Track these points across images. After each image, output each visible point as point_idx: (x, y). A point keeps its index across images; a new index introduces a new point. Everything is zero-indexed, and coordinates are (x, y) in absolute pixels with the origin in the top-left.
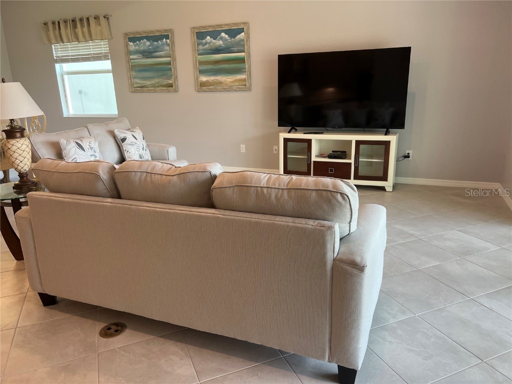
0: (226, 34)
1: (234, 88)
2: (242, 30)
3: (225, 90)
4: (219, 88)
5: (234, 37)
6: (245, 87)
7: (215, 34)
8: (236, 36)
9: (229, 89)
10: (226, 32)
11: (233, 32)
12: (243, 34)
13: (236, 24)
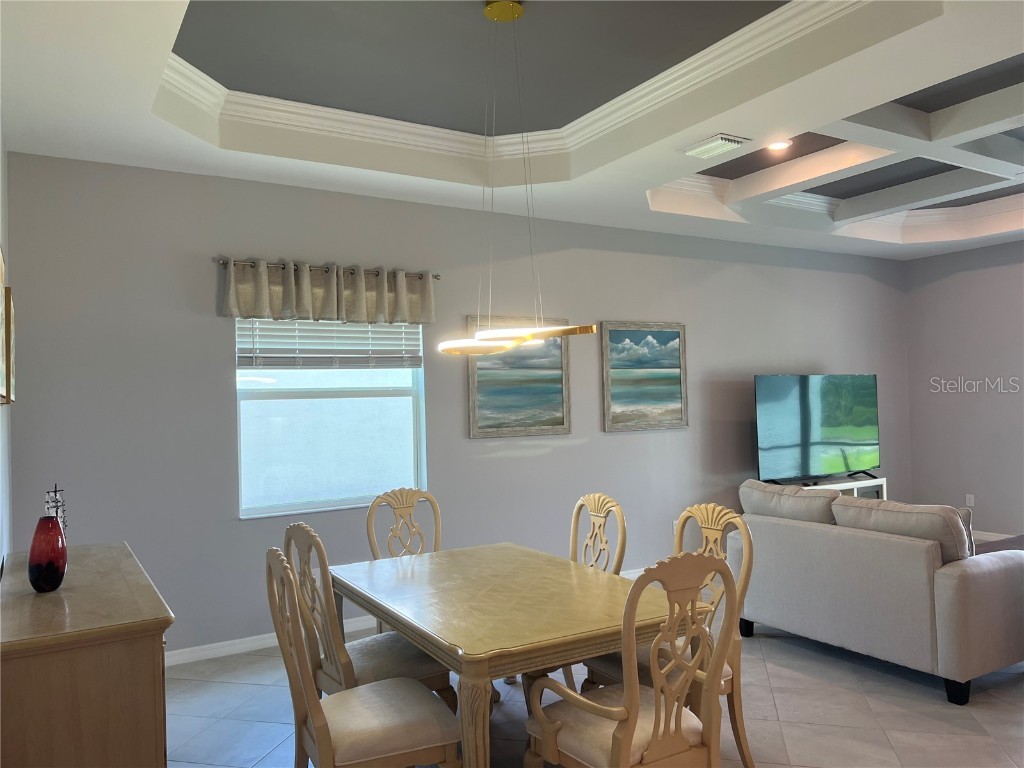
0: (654, 338)
1: (666, 424)
2: (677, 335)
4: (643, 424)
5: (666, 344)
7: (638, 337)
8: (668, 342)
9: (658, 425)
10: (655, 335)
11: (664, 337)
12: (678, 340)
13: (669, 325)
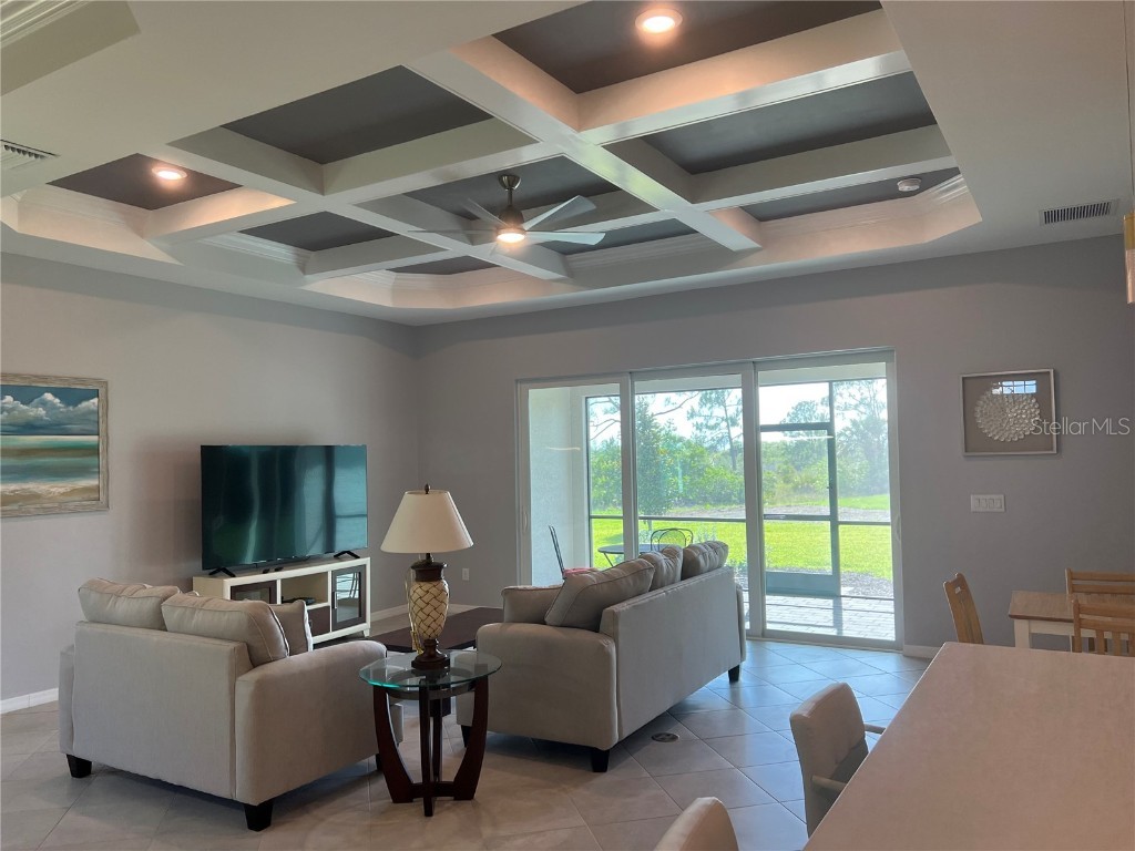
0: (55, 395)
1: (71, 506)
2: (96, 394)
3: (48, 512)
4: (31, 507)
5: (75, 404)
6: (96, 501)
7: (27, 394)
8: (80, 402)
9: (57, 508)
10: (56, 392)
11: (71, 395)
12: (96, 400)
13: (82, 380)
